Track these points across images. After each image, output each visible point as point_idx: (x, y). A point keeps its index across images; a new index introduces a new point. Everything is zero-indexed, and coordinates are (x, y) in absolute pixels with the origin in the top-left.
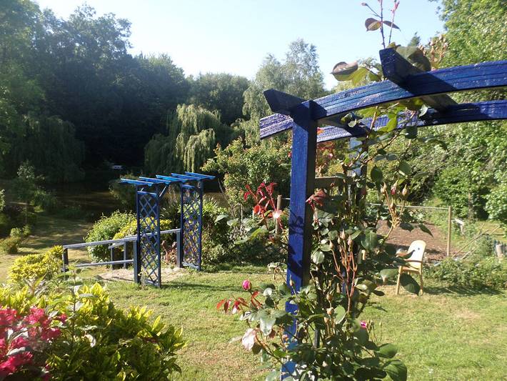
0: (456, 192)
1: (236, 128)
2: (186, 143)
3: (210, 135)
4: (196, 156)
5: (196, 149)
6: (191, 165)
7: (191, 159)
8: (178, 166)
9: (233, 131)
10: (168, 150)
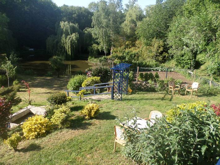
0: (183, 60)
1: (86, 32)
2: (66, 39)
3: (76, 36)
4: (71, 45)
5: (71, 42)
6: (69, 49)
7: (69, 46)
8: (63, 49)
9: (85, 33)
10: (58, 42)
